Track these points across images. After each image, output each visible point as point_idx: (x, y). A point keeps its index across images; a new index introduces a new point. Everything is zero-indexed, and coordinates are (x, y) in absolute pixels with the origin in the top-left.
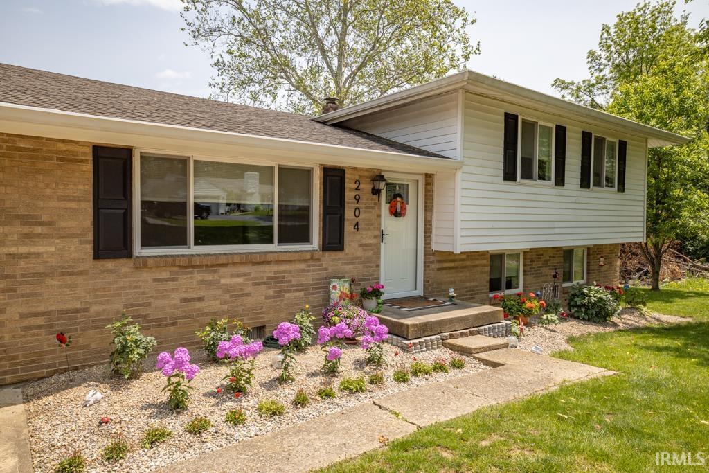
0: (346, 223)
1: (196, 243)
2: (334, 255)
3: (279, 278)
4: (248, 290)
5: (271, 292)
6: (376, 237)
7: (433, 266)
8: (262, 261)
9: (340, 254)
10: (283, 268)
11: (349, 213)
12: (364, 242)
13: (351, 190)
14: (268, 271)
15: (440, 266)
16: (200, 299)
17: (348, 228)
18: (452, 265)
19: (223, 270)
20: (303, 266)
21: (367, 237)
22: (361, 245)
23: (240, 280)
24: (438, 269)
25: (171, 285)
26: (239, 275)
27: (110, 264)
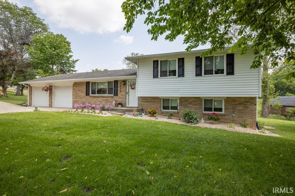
0: (118, 91)
1: (97, 94)
2: (116, 97)
3: (106, 100)
4: (102, 101)
5: (105, 102)
6: (125, 93)
7: (140, 100)
8: (104, 97)
9: (117, 96)
10: (107, 98)
11: (119, 89)
12: (122, 94)
13: (119, 84)
14: (105, 99)
15: (142, 100)
16: (96, 102)
17: (119, 92)
18: (146, 100)
19: (99, 98)
20: (110, 98)
21: (123, 93)
22: (122, 95)
23: (101, 100)
24: (142, 101)
25: (93, 100)
26: (101, 99)
27: (87, 96)
